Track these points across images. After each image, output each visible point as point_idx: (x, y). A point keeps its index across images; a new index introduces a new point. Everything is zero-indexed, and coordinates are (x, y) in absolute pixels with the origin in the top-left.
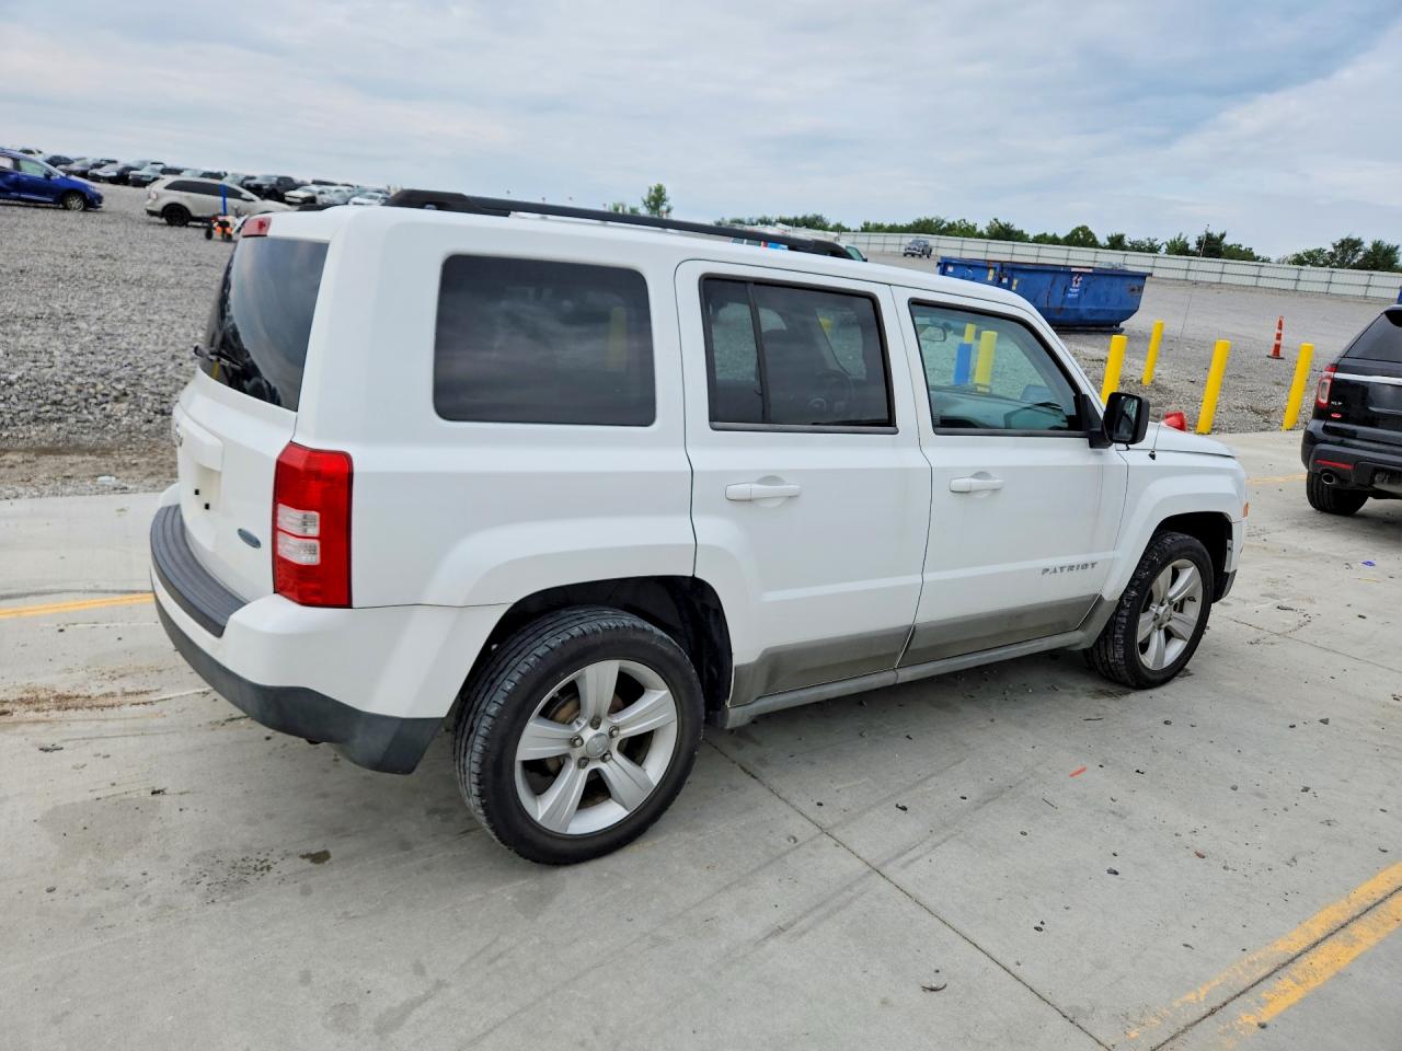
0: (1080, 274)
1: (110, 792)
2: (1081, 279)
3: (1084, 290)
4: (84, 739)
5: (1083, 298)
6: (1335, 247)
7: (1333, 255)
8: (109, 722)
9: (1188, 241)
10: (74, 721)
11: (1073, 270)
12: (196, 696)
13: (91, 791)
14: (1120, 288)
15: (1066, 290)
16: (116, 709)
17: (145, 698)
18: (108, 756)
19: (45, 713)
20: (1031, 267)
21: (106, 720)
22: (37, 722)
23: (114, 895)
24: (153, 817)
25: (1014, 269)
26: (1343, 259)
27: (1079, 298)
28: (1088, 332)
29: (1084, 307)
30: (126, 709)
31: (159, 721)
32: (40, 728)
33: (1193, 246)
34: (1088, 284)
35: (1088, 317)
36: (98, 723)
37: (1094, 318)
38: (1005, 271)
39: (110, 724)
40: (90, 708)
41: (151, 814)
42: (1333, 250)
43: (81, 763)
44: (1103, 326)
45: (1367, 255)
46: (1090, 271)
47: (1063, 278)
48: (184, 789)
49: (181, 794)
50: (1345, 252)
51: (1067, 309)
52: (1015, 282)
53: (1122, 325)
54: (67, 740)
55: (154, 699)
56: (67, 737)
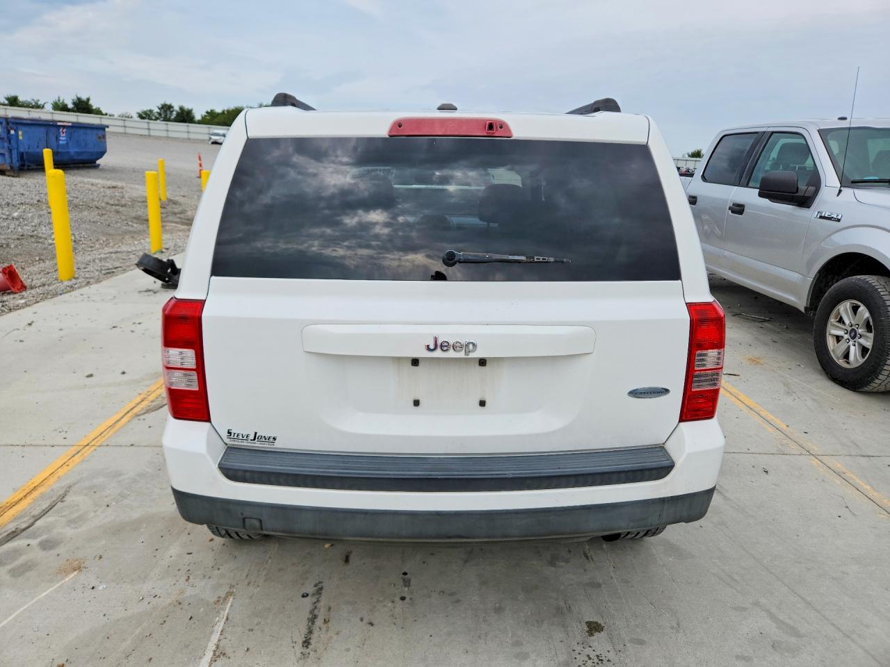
0: (64, 127)
2: (65, 130)
3: (70, 137)
5: (70, 144)
6: (159, 109)
7: (160, 114)
9: (66, 102)
11: (59, 124)
14: (92, 137)
15: (57, 139)
20: (29, 122)
25: (17, 123)
26: (166, 116)
27: (67, 144)
28: (78, 168)
29: (73, 150)
33: (70, 106)
34: (71, 134)
35: (76, 157)
37: (80, 158)
38: (11, 125)
42: (159, 111)
44: (87, 163)
45: (178, 114)
46: (70, 124)
47: (53, 130)
50: (165, 111)
51: (61, 153)
52: (20, 133)
53: (98, 162)
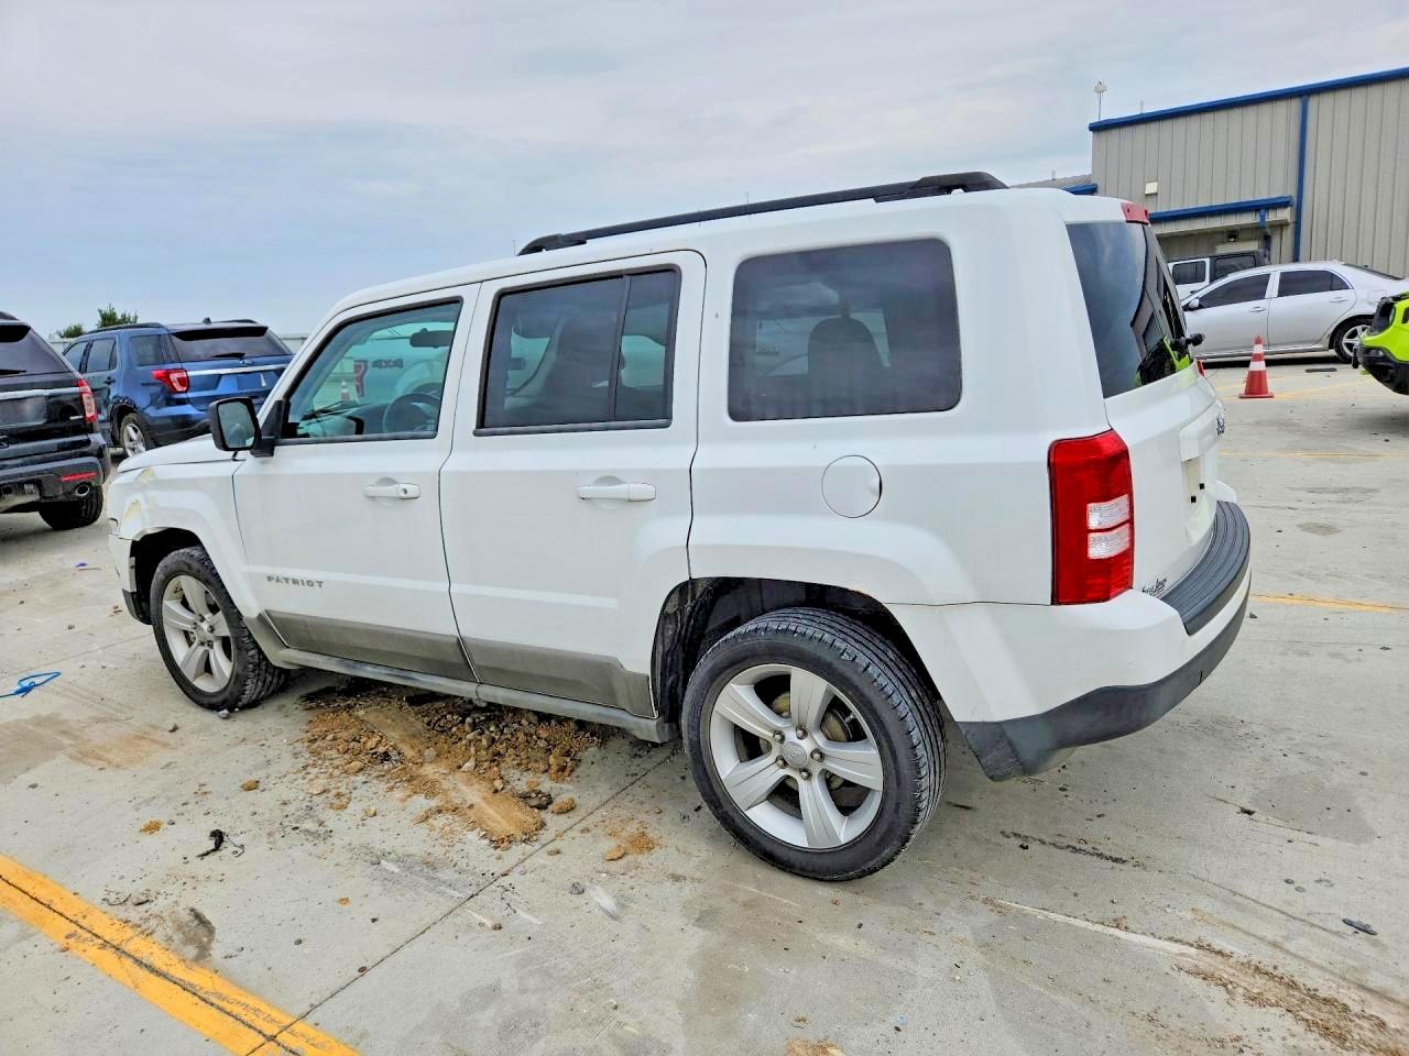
1: (1294, 835)
4: (1313, 925)
8: (1270, 937)
10: (1321, 968)
12: (1132, 927)
13: (1316, 845)
16: (1255, 959)
17: (1207, 962)
18: (1287, 881)
19: (1368, 1012)
21: (1275, 945)
22: (1382, 995)
23: (1314, 752)
24: (1262, 792)
30: (1240, 953)
31: (1205, 905)
32: (1375, 980)
36: (1287, 945)
39: (1270, 933)
40: (1292, 985)
41: (1262, 795)
43: (1321, 887)
48: (1221, 804)
49: (1226, 802)
54: (1337, 934)
55: (1193, 951)
56: (1334, 939)
